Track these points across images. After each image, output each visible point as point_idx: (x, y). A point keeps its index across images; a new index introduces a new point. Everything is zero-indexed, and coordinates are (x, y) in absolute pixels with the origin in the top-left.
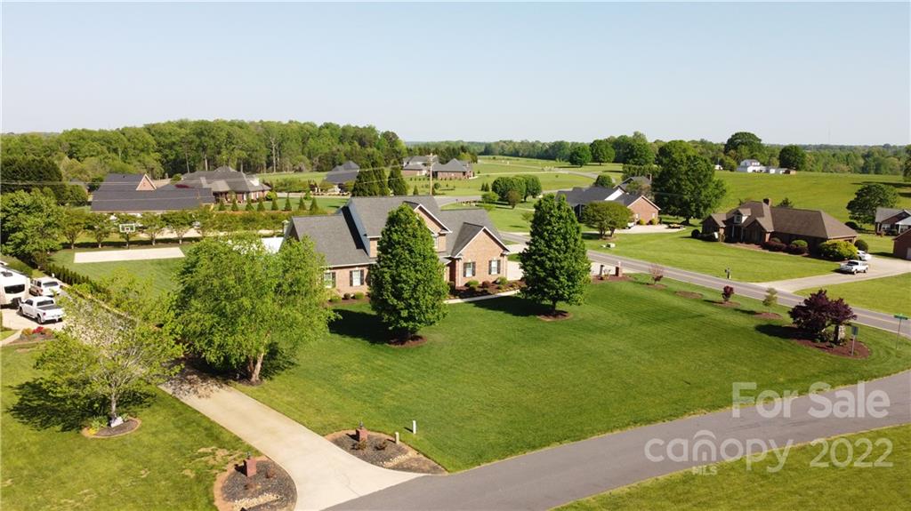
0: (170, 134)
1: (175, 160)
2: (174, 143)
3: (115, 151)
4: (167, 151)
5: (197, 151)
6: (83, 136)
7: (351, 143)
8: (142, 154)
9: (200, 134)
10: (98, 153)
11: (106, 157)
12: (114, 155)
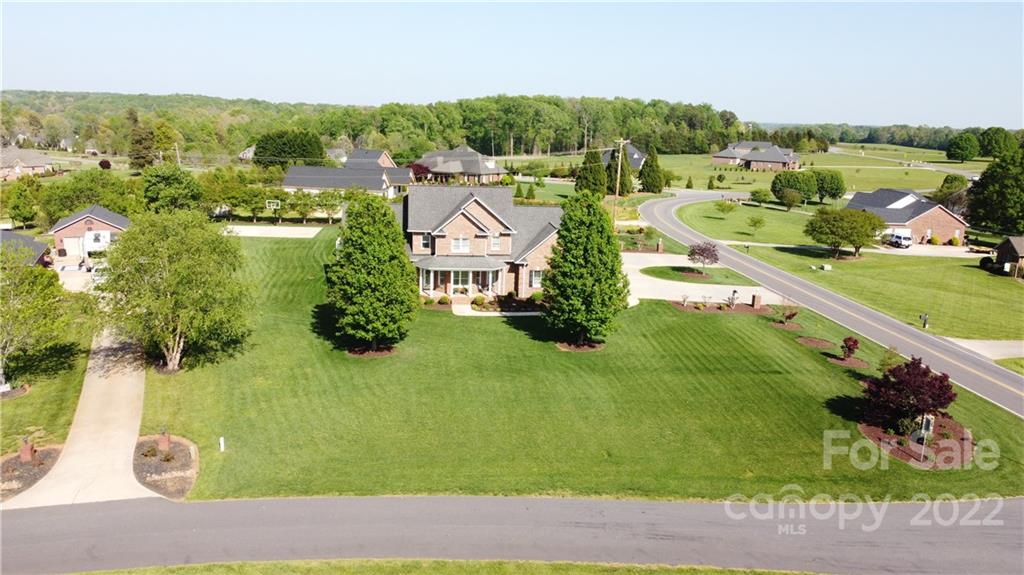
0: (481, 110)
1: (484, 138)
2: (484, 120)
3: (422, 126)
4: (476, 129)
5: (503, 128)
6: (395, 111)
7: (677, 125)
8: (448, 131)
9: (507, 111)
10: (403, 128)
11: (412, 133)
12: (419, 131)
